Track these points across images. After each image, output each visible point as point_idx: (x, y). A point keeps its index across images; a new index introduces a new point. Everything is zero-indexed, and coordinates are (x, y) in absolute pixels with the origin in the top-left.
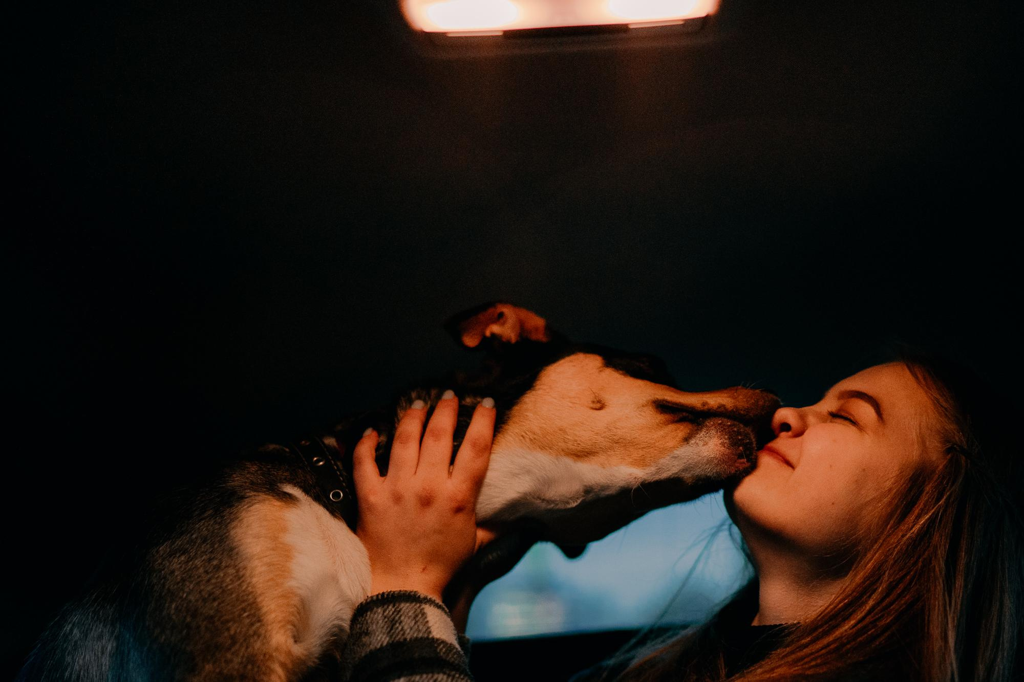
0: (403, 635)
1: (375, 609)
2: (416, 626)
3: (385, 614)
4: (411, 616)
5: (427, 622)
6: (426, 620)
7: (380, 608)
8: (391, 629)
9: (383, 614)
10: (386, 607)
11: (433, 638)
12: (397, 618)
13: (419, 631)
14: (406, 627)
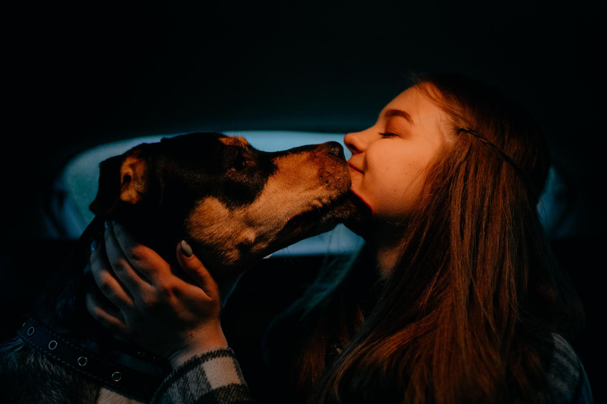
0: (193, 398)
1: (173, 385)
2: (200, 387)
3: (179, 387)
4: (194, 381)
5: (207, 379)
6: (205, 378)
7: (175, 383)
8: (185, 397)
9: (178, 387)
10: (178, 380)
11: (213, 391)
12: (186, 387)
13: (203, 389)
14: (193, 392)
